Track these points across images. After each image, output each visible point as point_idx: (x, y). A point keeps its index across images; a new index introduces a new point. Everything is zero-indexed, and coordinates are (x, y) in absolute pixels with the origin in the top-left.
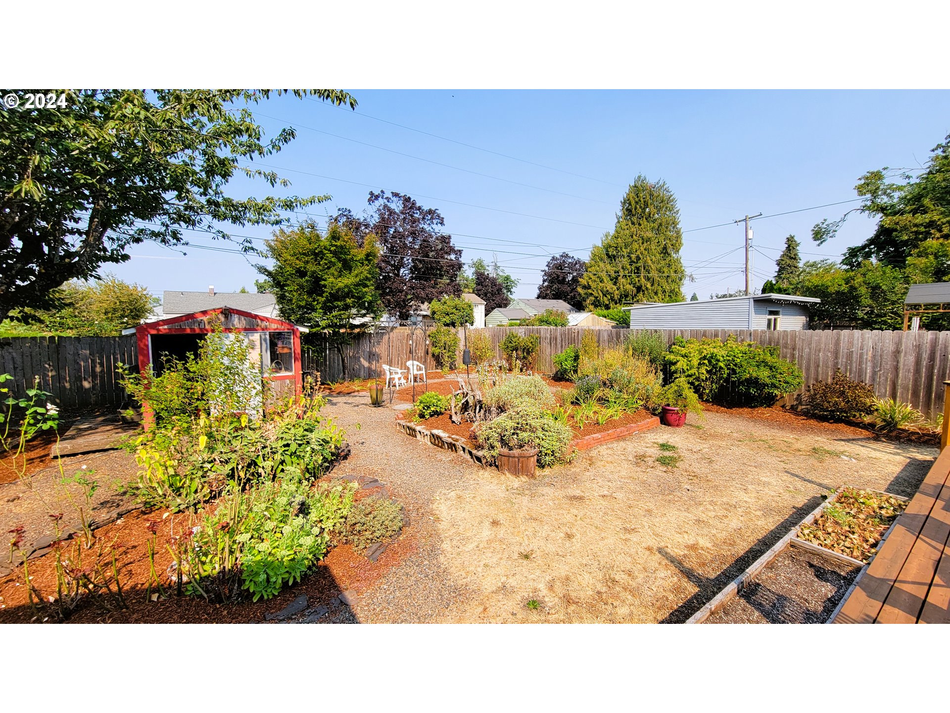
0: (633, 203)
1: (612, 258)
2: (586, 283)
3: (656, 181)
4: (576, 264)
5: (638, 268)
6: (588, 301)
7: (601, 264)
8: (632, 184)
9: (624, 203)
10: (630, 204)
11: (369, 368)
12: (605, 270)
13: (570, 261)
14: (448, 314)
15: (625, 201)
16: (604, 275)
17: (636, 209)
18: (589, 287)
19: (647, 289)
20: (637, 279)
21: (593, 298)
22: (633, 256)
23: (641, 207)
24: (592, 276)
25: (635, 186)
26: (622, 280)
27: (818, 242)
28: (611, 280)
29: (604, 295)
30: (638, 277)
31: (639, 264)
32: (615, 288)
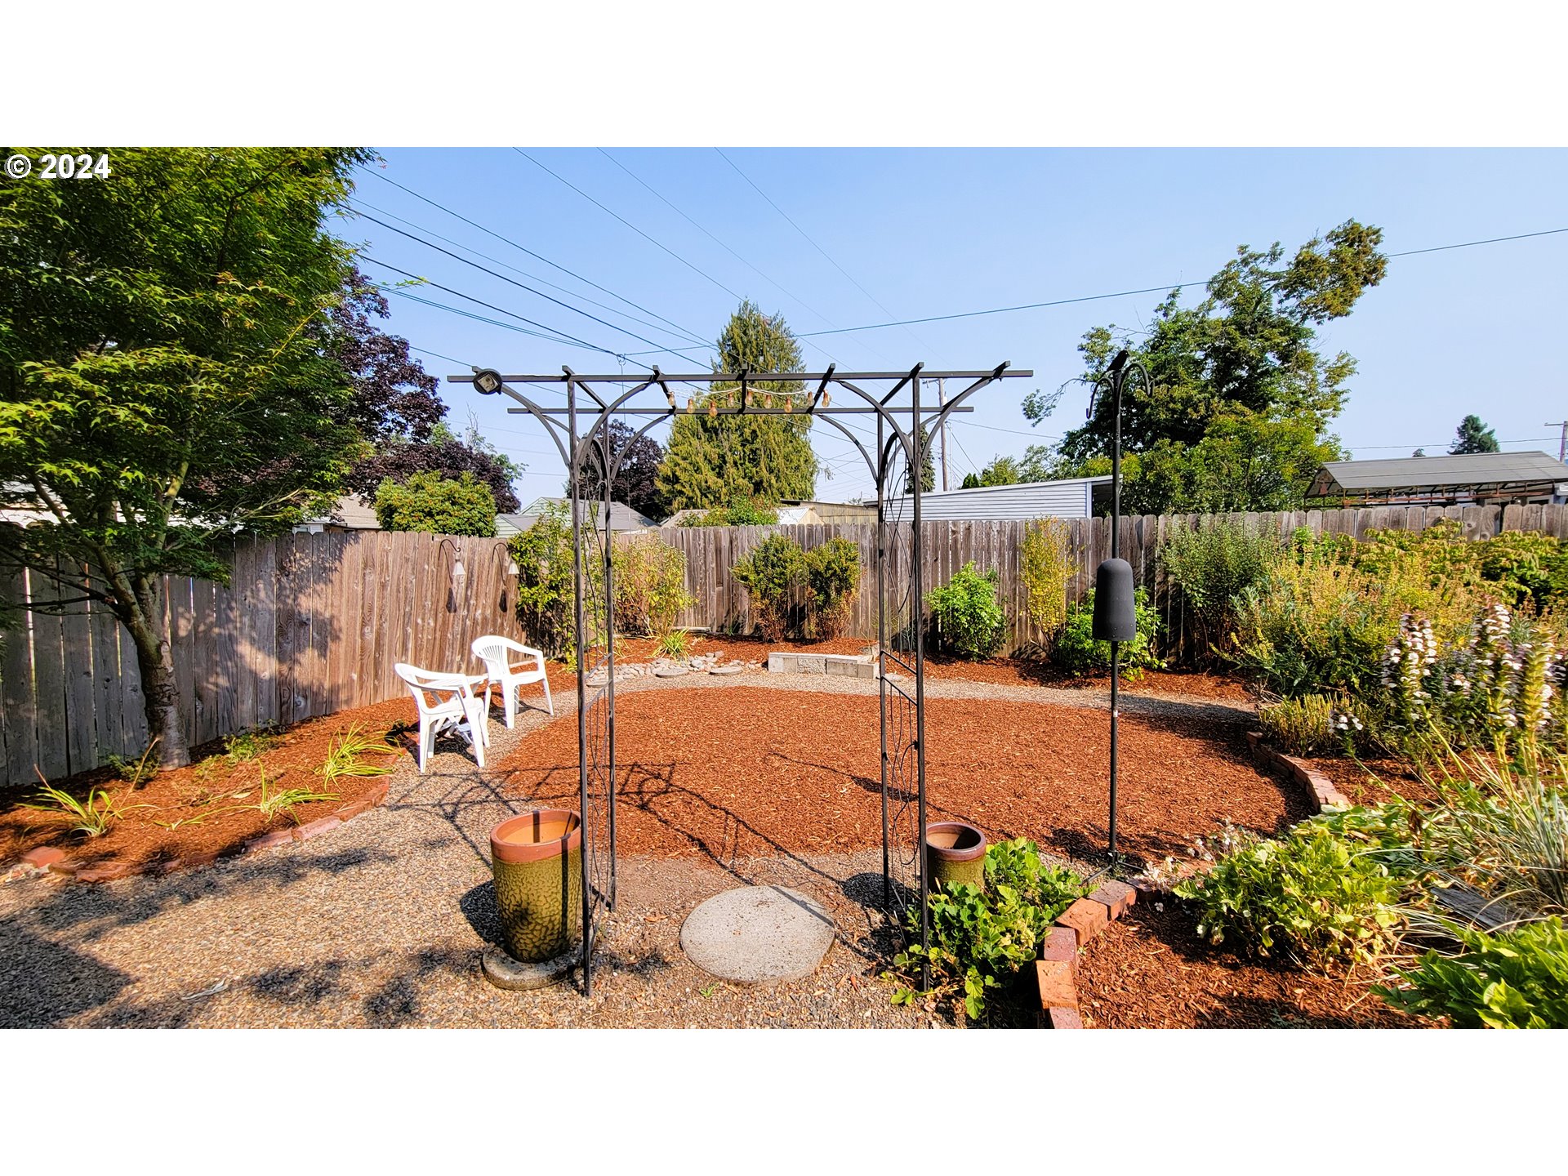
0: (740, 346)
1: (712, 432)
2: (670, 473)
3: (773, 315)
4: (637, 441)
5: (754, 452)
6: (675, 504)
7: (695, 442)
8: (736, 314)
9: (722, 344)
10: (734, 346)
11: (283, 684)
12: (702, 451)
13: (627, 435)
14: (430, 514)
15: (724, 340)
16: (700, 460)
17: (744, 354)
18: (676, 480)
19: (770, 485)
20: (754, 470)
21: (685, 500)
22: (747, 431)
23: (752, 353)
24: (681, 462)
25: (739, 319)
26: (730, 470)
27: (1033, 421)
28: (713, 469)
29: (704, 495)
30: (756, 466)
31: (755, 446)
32: (721, 482)
